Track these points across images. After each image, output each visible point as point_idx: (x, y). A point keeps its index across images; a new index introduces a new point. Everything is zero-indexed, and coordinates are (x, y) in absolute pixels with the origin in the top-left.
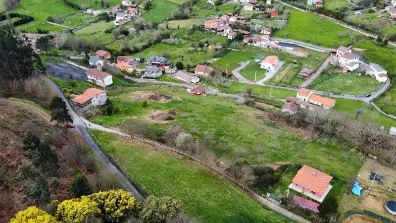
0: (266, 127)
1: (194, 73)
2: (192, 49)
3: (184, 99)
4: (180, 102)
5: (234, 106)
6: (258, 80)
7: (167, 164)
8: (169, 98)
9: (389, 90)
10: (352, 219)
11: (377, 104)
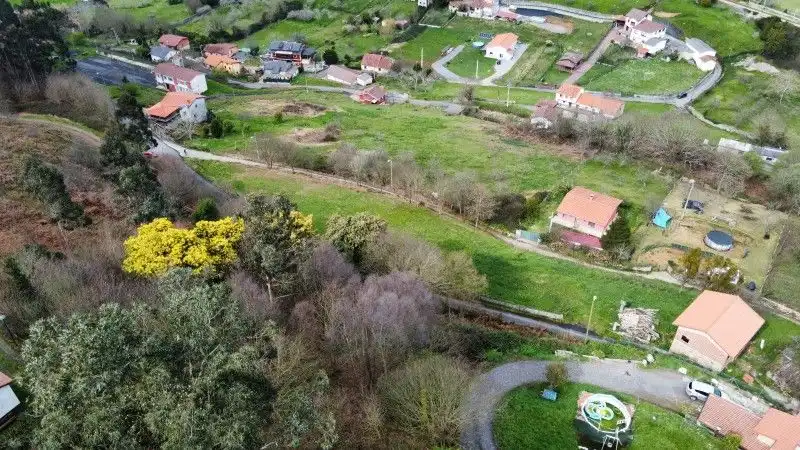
0: (504, 145)
1: (360, 69)
2: (349, 27)
3: (350, 110)
4: (341, 114)
5: (443, 117)
6: (482, 78)
8: (322, 109)
9: (719, 83)
10: (653, 253)
11: (697, 108)
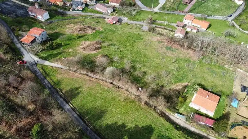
0: (166, 51)
1: (109, 3)
3: (105, 29)
4: (102, 32)
5: (140, 33)
6: (154, 7)
7: (101, 94)
8: (94, 29)
11: (236, 22)
